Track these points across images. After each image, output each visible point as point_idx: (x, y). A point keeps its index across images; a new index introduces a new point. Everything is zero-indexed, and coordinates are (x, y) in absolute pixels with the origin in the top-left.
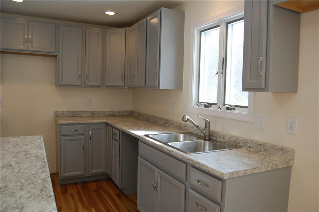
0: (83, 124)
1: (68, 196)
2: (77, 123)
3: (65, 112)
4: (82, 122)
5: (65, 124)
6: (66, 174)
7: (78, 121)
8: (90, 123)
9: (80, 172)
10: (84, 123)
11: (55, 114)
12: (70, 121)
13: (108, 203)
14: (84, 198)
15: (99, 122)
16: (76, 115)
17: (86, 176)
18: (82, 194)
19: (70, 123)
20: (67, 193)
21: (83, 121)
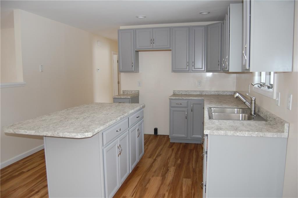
1: (171, 149)
2: (182, 98)
3: (180, 91)
4: (185, 98)
5: (172, 99)
6: (173, 135)
9: (184, 135)
10: (187, 99)
11: (174, 93)
13: (193, 158)
14: (179, 153)
16: (188, 93)
17: (188, 138)
18: (180, 150)
19: (177, 98)
20: (171, 148)
21: (187, 97)
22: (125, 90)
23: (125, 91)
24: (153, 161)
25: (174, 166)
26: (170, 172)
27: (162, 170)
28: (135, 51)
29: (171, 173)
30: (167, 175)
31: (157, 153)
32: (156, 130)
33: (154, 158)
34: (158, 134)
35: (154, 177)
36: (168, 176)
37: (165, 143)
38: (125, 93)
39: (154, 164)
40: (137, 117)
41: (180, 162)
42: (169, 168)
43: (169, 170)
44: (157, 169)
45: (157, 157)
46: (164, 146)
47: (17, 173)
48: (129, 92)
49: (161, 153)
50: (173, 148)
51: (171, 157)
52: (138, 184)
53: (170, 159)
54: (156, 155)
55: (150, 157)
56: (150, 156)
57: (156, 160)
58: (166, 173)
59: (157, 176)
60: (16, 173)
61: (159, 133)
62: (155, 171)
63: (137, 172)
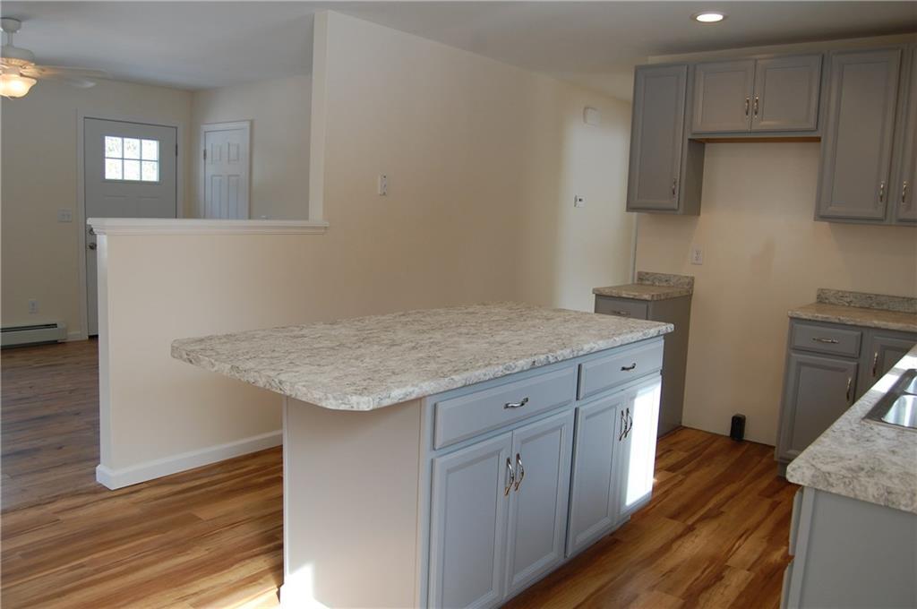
0: (854, 327)
2: (837, 321)
3: (846, 292)
4: (853, 323)
5: (806, 320)
7: (842, 318)
8: (877, 329)
10: (859, 324)
11: (819, 296)
12: (820, 315)
15: (907, 329)
16: (878, 304)
19: (820, 319)
20: (771, 495)
21: (859, 320)
22: (647, 274)
23: (647, 276)
24: (680, 530)
25: (748, 570)
26: (726, 587)
27: (698, 574)
28: (686, 142)
29: (726, 592)
30: (705, 595)
31: (710, 505)
32: (738, 423)
33: (690, 522)
34: (745, 438)
35: (655, 592)
36: (708, 600)
37: (759, 475)
38: (644, 282)
39: (679, 542)
40: (624, 369)
41: (779, 558)
42: (726, 573)
43: (723, 578)
44: (679, 565)
45: (703, 519)
46: (746, 485)
47: (262, 479)
48: (660, 281)
49: (722, 509)
50: (777, 498)
51: (752, 533)
52: (586, 600)
53: (747, 537)
54: (702, 512)
55: (674, 516)
56: (679, 513)
57: (694, 529)
58: (706, 588)
59: (669, 591)
60: (261, 476)
61: (752, 433)
62: (671, 571)
63: (603, 558)
